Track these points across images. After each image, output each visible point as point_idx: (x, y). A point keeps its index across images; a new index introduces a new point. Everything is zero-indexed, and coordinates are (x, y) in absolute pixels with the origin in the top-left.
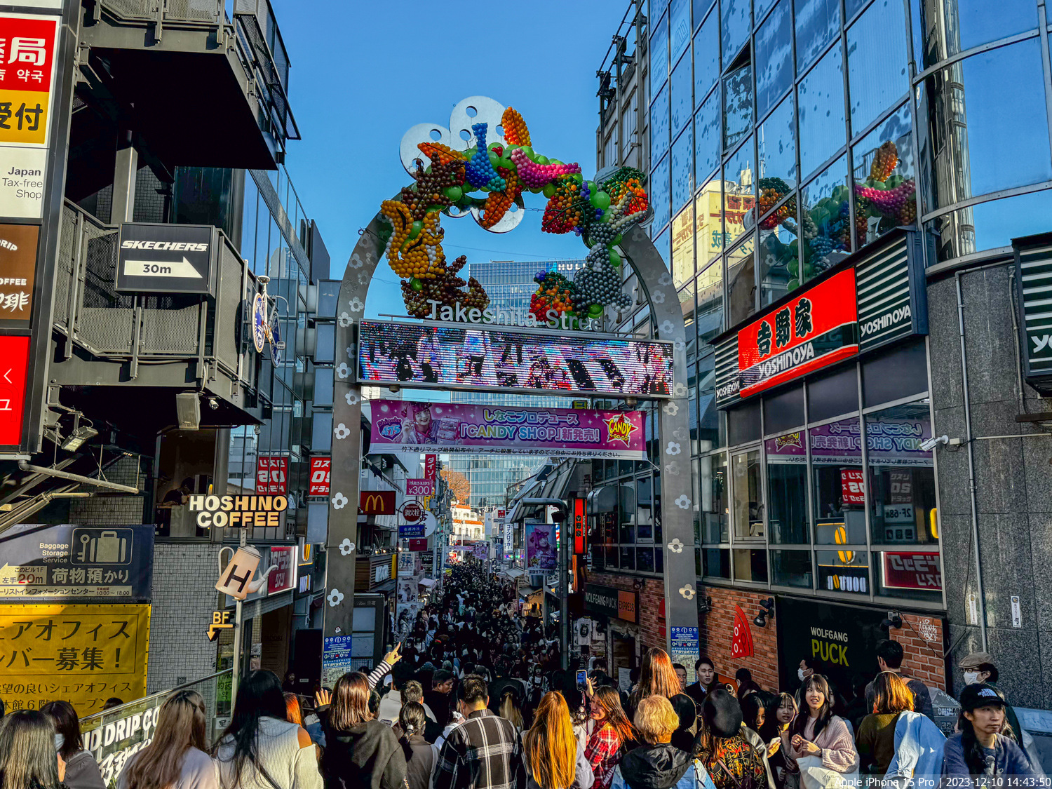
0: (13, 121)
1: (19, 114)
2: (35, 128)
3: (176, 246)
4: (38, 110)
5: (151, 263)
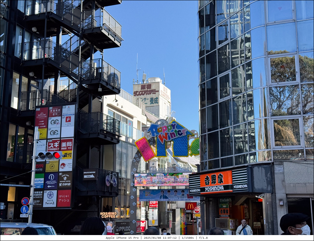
0: (68, 156)
1: (69, 155)
2: (70, 157)
3: (91, 172)
4: (71, 154)
5: (88, 176)
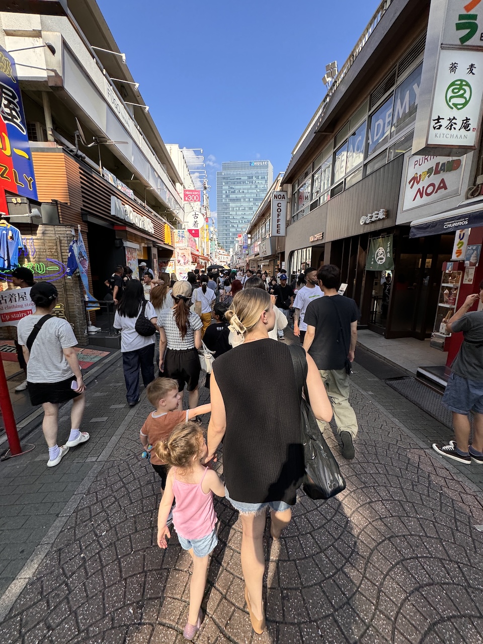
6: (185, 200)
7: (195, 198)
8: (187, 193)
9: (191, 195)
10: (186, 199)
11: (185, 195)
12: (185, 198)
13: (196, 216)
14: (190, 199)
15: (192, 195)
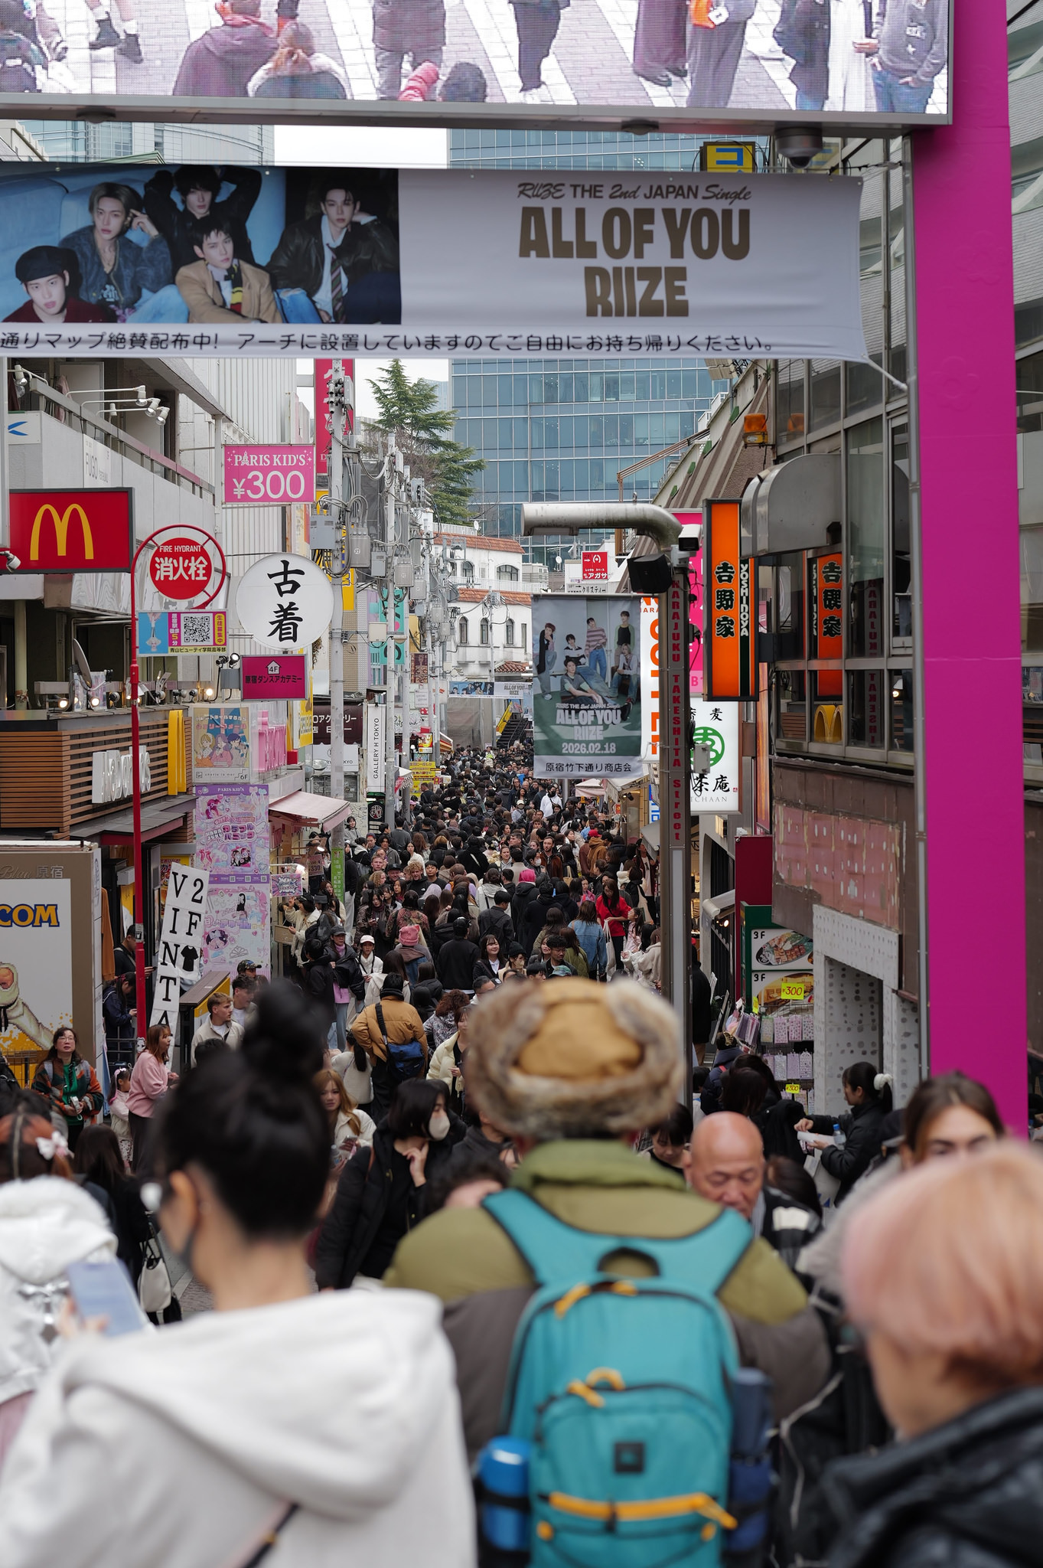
6: (230, 497)
7: (285, 485)
8: (244, 460)
9: (265, 471)
10: (239, 491)
11: (233, 472)
12: (229, 487)
13: (287, 580)
14: (256, 490)
15: (272, 468)
